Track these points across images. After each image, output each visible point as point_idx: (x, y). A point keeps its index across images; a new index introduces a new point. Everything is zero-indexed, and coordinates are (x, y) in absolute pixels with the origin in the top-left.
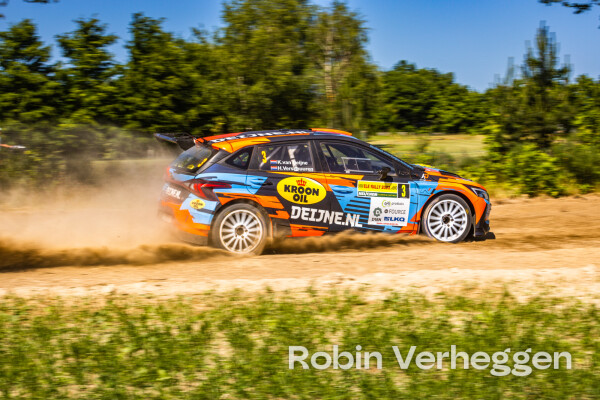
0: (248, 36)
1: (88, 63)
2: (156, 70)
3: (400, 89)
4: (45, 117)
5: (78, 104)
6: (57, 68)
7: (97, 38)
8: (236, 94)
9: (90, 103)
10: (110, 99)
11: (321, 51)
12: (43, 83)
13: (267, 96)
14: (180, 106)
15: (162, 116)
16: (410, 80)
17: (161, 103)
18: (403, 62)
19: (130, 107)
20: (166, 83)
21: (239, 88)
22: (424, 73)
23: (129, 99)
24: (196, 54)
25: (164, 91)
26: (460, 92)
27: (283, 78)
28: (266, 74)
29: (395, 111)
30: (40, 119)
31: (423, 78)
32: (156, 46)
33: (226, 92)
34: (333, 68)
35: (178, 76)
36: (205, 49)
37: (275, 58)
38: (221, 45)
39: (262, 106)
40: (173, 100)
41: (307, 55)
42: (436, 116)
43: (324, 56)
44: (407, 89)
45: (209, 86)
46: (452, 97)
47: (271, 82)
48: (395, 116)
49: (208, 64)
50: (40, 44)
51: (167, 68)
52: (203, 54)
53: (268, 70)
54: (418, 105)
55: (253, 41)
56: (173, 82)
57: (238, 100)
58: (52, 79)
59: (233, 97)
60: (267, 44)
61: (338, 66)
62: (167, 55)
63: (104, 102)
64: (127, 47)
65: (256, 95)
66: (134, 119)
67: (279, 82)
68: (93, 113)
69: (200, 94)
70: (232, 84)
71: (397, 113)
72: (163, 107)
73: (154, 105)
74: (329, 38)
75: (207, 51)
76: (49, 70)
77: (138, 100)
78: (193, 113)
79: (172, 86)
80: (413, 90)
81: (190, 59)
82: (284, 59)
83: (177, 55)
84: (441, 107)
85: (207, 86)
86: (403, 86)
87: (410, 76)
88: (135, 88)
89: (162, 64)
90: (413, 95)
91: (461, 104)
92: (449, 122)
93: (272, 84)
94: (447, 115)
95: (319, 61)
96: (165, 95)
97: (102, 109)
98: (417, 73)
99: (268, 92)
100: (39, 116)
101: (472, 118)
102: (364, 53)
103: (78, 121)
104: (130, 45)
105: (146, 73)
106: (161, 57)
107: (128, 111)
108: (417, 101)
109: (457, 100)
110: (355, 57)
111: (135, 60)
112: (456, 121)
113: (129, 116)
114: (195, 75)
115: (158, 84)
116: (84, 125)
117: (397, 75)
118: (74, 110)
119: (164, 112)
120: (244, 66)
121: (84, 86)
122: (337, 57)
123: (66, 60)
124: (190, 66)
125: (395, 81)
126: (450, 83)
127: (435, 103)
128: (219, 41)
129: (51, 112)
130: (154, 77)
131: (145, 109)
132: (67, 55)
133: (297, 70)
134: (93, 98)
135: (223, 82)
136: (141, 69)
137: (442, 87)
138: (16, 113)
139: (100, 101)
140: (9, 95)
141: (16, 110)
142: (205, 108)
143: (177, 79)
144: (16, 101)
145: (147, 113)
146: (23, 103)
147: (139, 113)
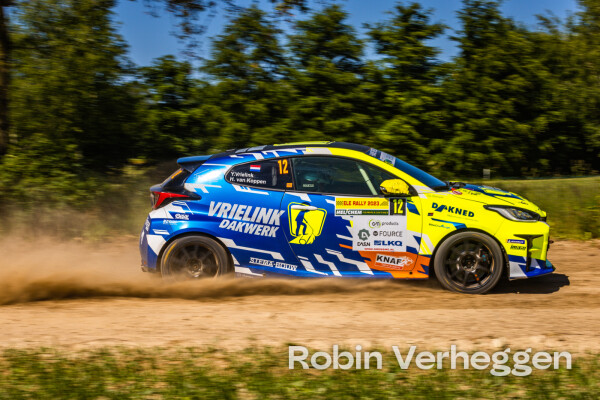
1: (409, 59)
2: (494, 67)
4: (357, 127)
5: (394, 111)
7: (420, 27)
9: (411, 109)
10: (439, 102)
14: (525, 113)
15: (502, 126)
17: (501, 109)
20: (507, 83)
23: (459, 104)
24: (544, 47)
25: (504, 94)
30: (351, 130)
32: (493, 36)
33: (584, 95)
35: (522, 75)
36: (556, 41)
40: (516, 105)
45: (562, 87)
49: (558, 58)
51: (508, 63)
52: (554, 47)
56: (517, 82)
59: (592, 101)
62: (509, 47)
63: (427, 108)
66: (466, 129)
68: (415, 122)
69: (550, 97)
70: (590, 83)
72: (504, 114)
73: (491, 112)
75: (559, 42)
77: (471, 105)
78: (542, 121)
79: (514, 88)
81: (536, 53)
83: (521, 49)
85: (558, 87)
88: (467, 91)
89: (501, 60)
96: (506, 99)
97: (426, 116)
100: (348, 125)
103: (394, 132)
105: (480, 71)
106: (503, 52)
107: (457, 120)
111: (467, 55)
113: (459, 125)
114: (544, 74)
115: (497, 84)
116: (403, 137)
118: (389, 118)
119: (503, 122)
121: (403, 87)
124: (537, 62)
128: (575, 30)
130: (491, 76)
131: (479, 117)
132: (380, 51)
134: (416, 102)
135: (579, 81)
136: (474, 66)
138: (320, 122)
139: (423, 106)
140: (311, 100)
141: (320, 118)
142: (557, 116)
143: (521, 79)
144: (319, 106)
145: (483, 122)
146: (328, 110)
147: (472, 122)
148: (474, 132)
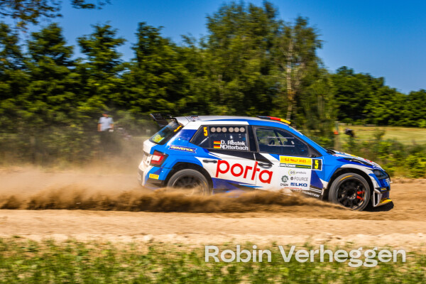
0: (227, 44)
1: (102, 60)
2: (155, 67)
3: (341, 89)
4: (68, 100)
5: (93, 92)
6: (77, 63)
7: (109, 40)
8: (216, 88)
9: (103, 91)
10: (118, 88)
11: (284, 56)
12: (66, 74)
13: (241, 90)
14: (173, 96)
15: (158, 103)
16: (349, 82)
17: (158, 93)
18: (345, 68)
19: (133, 95)
20: (162, 77)
21: (219, 84)
22: (361, 77)
23: (133, 89)
24: (186, 55)
25: (161, 84)
26: (390, 93)
27: (253, 77)
28: (240, 73)
29: (337, 106)
30: (63, 102)
31: (360, 81)
32: (155, 48)
33: (209, 87)
34: (292, 70)
35: (171, 73)
36: (193, 51)
37: (248, 61)
38: (205, 49)
39: (236, 99)
40: (167, 91)
41: (272, 59)
42: (370, 111)
43: (286, 61)
44: (347, 89)
46: (382, 97)
47: (244, 79)
48: (337, 110)
49: (194, 63)
50: (64, 43)
51: (164, 66)
52: (192, 56)
53: (242, 70)
54: (356, 102)
55: (231, 48)
56: (168, 77)
57: (218, 93)
58: (73, 71)
59: (214, 90)
60: (243, 50)
61: (296, 69)
62: (165, 55)
63: (113, 91)
64: (133, 49)
65: (232, 89)
66: (137, 105)
67: (250, 80)
68: (105, 99)
69: (188, 87)
70: (213, 80)
72: (160, 96)
73: (152, 95)
74: (291, 47)
75: (195, 53)
76: (71, 64)
77: (140, 90)
78: (183, 102)
79: (167, 80)
80: (352, 90)
81: (180, 60)
82: (254, 62)
83: (171, 56)
84: (373, 105)
85: (194, 81)
86: (344, 87)
87: (350, 79)
88: (138, 81)
89: (159, 63)
90: (352, 94)
91: (390, 103)
92: (380, 116)
93: (245, 81)
94: (378, 111)
95: (282, 64)
96: (161, 87)
97: (111, 96)
98: (355, 76)
99: (241, 87)
100: (62, 99)
101: (398, 114)
102: (317, 59)
103: (92, 105)
104: (135, 47)
105: (147, 69)
106: (160, 58)
107: (132, 99)
108: (354, 99)
109: (387, 99)
110: (311, 63)
111: (139, 59)
112: (385, 116)
113: (133, 102)
114: (185, 72)
115: (156, 78)
116: (97, 108)
117: (340, 78)
118: (90, 96)
119: (159, 101)
120: (223, 66)
121: (99, 77)
122: (295, 61)
123: (84, 56)
124: (180, 65)
125: (338, 82)
126: (381, 85)
127: (369, 101)
128: (204, 46)
129: (72, 97)
130: (153, 73)
131: (144, 98)
132: (84, 52)
133: (265, 71)
134: (105, 87)
135: (206, 78)
136: (143, 67)
137: (374, 89)
138: (44, 96)
139: (110, 89)
140: (39, 83)
141: (45, 94)
142: (191, 99)
143: (171, 75)
144: (44, 87)
145: (147, 101)
146: (50, 89)
147: (141, 100)
148: (141, 106)
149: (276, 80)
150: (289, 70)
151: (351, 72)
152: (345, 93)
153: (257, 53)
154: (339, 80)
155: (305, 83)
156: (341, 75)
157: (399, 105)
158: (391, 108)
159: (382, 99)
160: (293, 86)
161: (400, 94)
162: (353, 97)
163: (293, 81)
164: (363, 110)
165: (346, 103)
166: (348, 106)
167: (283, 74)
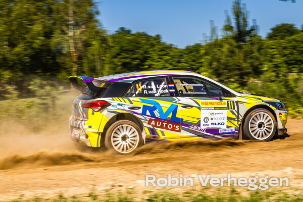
0: (10, 11)
3: (123, 47)
8: (3, 55)
11: (66, 21)
13: (26, 55)
16: (130, 40)
18: (122, 28)
27: (37, 41)
28: (25, 39)
29: (120, 63)
34: (74, 33)
37: (31, 27)
39: (21, 62)
41: (54, 24)
42: (150, 67)
43: (68, 25)
44: (127, 47)
46: (160, 53)
48: (120, 67)
53: (26, 36)
54: (137, 58)
55: (13, 15)
57: (5, 59)
61: (78, 32)
65: (18, 54)
67: (35, 45)
71: (121, 65)
74: (70, 11)
80: (133, 49)
82: (37, 28)
84: (153, 60)
86: (125, 45)
87: (129, 38)
91: (167, 57)
93: (29, 46)
95: (64, 28)
98: (133, 35)
99: (26, 52)
102: (96, 21)
108: (135, 56)
109: (165, 55)
110: (90, 25)
117: (120, 37)
120: (8, 33)
122: (77, 25)
125: (119, 42)
126: (159, 42)
127: (149, 57)
133: (48, 35)
137: (153, 46)
149: (59, 43)
150: (71, 34)
151: (128, 32)
152: (127, 51)
153: (38, 19)
154: (119, 40)
155: (87, 45)
156: (121, 35)
157: (176, 60)
158: (169, 62)
159: (160, 55)
160: (76, 48)
161: (177, 49)
162: (134, 54)
163: (76, 43)
164: (144, 65)
165: (128, 60)
166: (129, 63)
167: (66, 38)
